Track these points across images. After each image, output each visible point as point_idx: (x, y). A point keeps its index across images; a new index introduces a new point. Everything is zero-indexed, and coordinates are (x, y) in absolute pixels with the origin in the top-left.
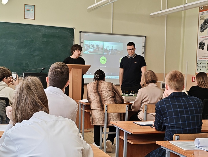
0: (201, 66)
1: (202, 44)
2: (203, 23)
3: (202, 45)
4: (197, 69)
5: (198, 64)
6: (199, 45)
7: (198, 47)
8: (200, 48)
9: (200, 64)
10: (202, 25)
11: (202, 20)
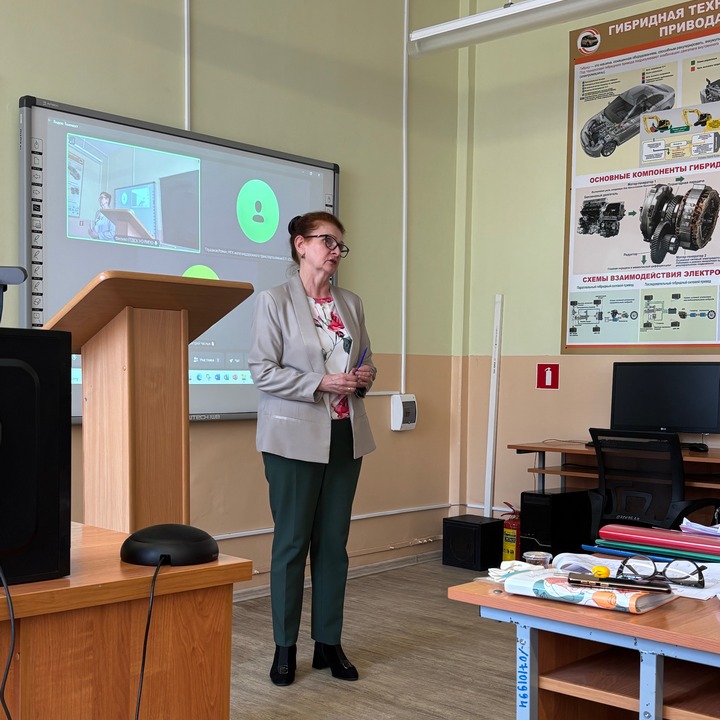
0: (600, 314)
1: (603, 209)
2: (604, 114)
3: (600, 217)
4: (573, 330)
5: (574, 303)
6: (576, 215)
7: (575, 224)
8: (586, 231)
9: (593, 305)
10: (595, 122)
11: (599, 97)
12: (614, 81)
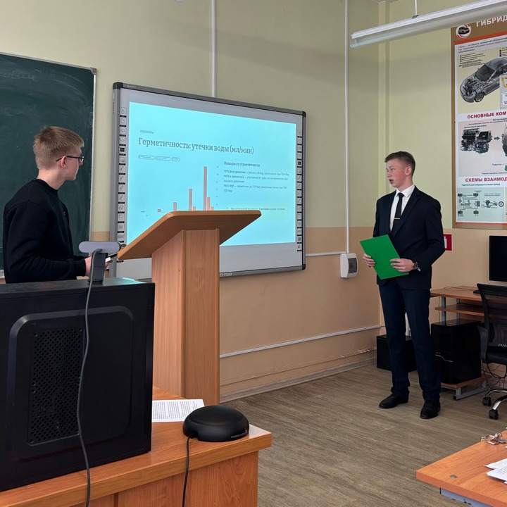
0: (478, 203)
1: (477, 135)
2: (475, 76)
3: (475, 140)
4: (460, 212)
7: (458, 144)
8: (466, 149)
9: (473, 196)
10: (469, 80)
11: (472, 65)
12: (482, 55)
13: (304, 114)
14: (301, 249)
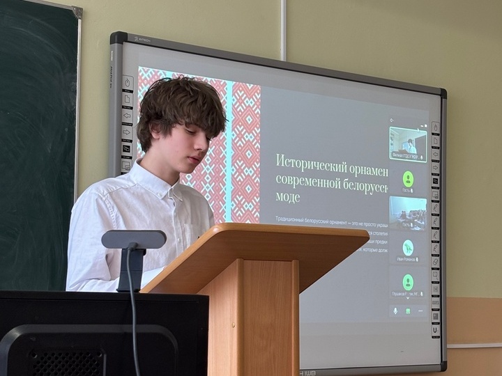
13: (443, 94)
14: (438, 334)
